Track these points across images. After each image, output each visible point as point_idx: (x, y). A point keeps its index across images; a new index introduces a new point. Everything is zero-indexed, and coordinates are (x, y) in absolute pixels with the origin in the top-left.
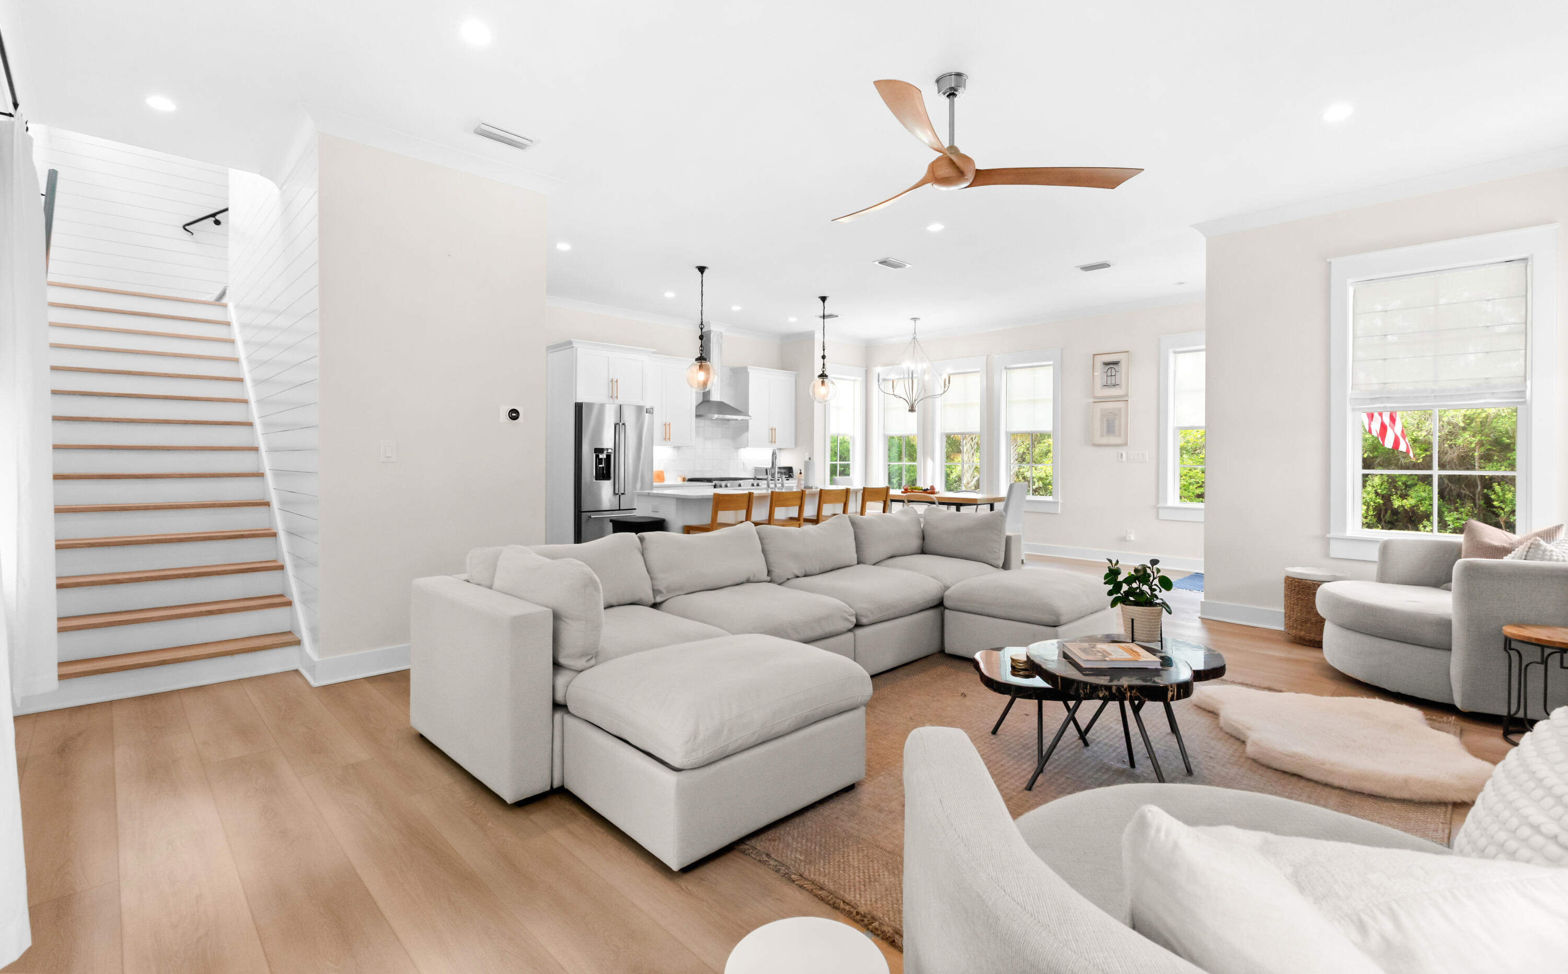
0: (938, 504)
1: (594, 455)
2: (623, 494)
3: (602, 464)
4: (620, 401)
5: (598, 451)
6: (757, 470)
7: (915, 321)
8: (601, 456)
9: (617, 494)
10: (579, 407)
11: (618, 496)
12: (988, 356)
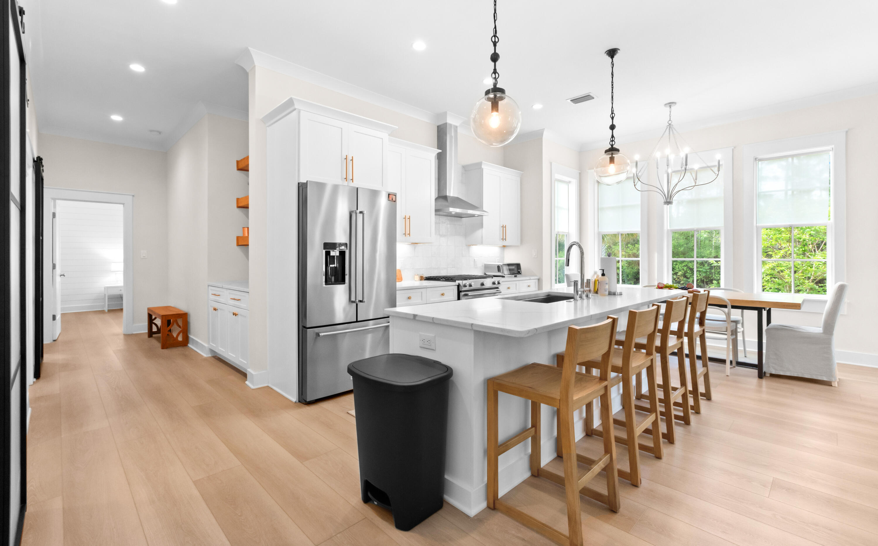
0: (730, 307)
1: (324, 251)
2: (361, 301)
3: (334, 264)
4: (356, 184)
5: (328, 246)
6: (487, 267)
7: (670, 106)
8: (332, 253)
9: (353, 302)
10: (302, 188)
11: (355, 305)
12: (735, 148)
